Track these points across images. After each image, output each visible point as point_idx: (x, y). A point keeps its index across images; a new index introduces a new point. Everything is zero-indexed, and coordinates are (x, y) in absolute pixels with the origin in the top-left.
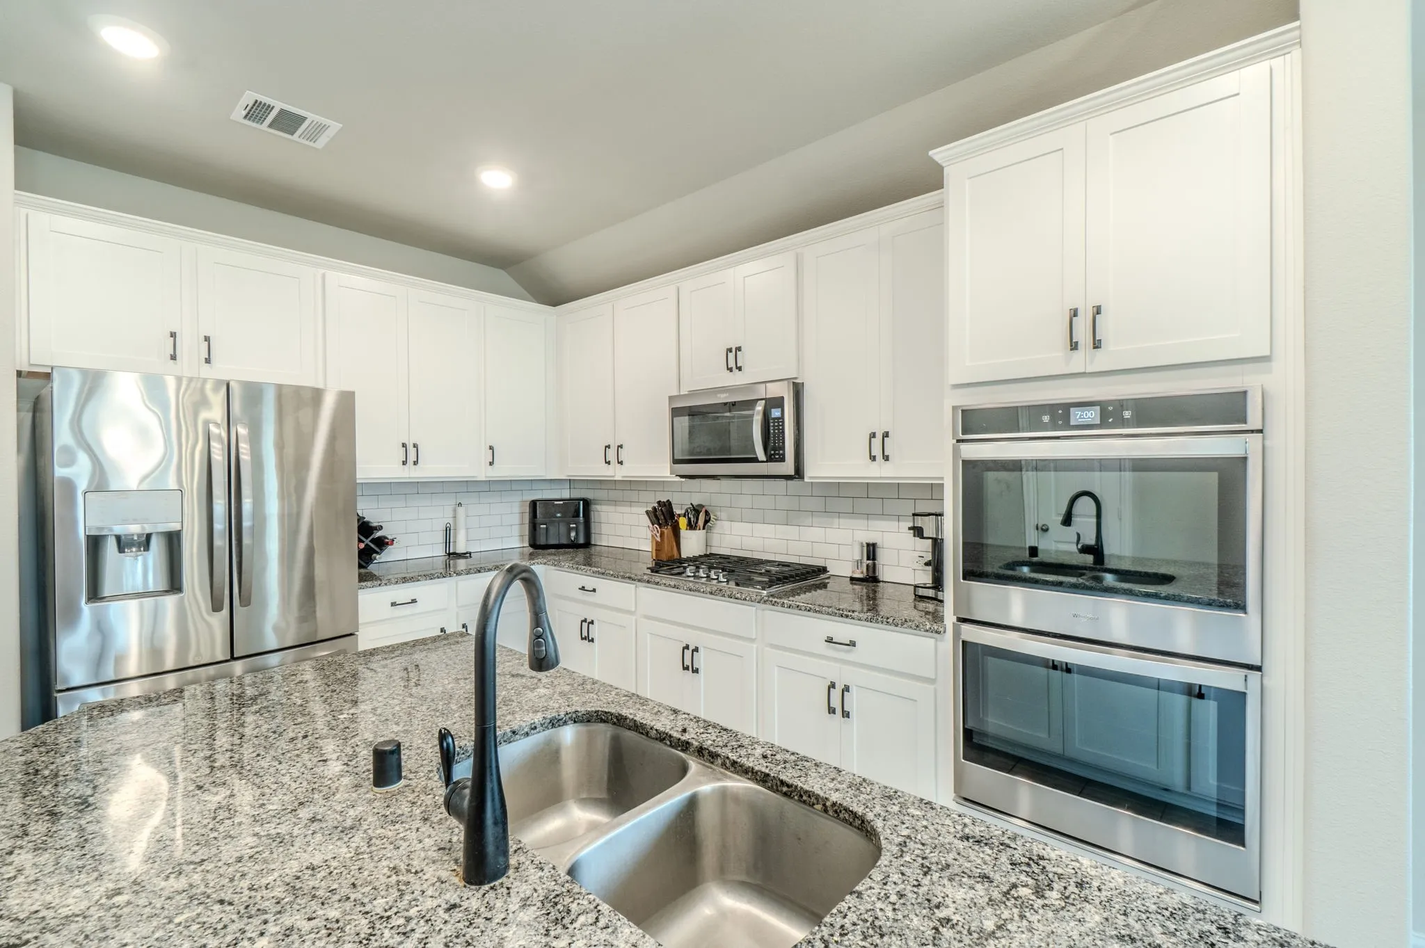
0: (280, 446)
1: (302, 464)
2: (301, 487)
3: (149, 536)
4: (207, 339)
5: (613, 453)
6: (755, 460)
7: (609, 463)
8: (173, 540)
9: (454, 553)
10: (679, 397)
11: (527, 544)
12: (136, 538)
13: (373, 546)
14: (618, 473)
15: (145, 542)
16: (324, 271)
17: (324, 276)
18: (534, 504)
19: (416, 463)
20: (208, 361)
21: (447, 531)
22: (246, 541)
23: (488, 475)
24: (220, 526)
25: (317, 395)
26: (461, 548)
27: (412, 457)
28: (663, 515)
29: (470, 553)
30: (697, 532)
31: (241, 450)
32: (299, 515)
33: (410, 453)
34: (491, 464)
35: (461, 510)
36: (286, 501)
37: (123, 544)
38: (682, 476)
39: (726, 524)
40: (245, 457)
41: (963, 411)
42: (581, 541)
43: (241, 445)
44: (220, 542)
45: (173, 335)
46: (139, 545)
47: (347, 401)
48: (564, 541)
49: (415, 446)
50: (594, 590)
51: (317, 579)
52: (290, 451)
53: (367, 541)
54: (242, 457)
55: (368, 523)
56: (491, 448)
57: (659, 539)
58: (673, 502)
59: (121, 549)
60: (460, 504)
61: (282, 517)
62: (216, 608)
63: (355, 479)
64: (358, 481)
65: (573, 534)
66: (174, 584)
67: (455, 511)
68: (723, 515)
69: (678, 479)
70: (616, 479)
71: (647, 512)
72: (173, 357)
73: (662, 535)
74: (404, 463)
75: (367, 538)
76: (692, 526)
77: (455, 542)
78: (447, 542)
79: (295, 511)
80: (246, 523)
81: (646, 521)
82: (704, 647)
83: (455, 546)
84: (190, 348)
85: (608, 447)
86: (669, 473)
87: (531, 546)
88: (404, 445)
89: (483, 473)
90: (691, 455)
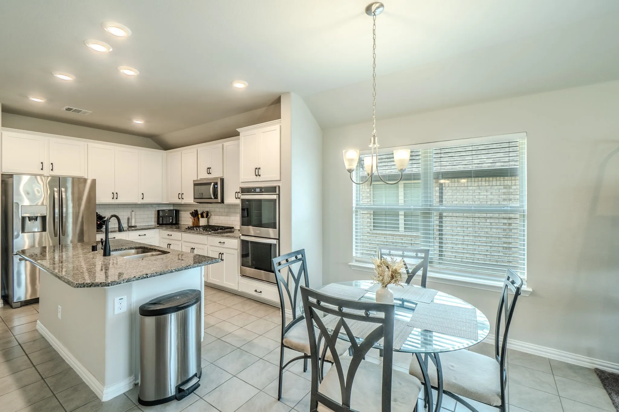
0: (73, 193)
1: (80, 199)
2: (79, 205)
3: (37, 217)
4: (52, 164)
5: (181, 196)
6: (211, 198)
7: (180, 199)
8: (44, 218)
9: (131, 226)
10: (197, 180)
11: (156, 224)
12: (34, 217)
13: (102, 223)
14: (183, 202)
15: (36, 219)
16: (87, 143)
17: (88, 144)
18: (158, 211)
19: (117, 198)
20: (52, 170)
21: (128, 219)
22: (64, 220)
23: (142, 202)
24: (57, 215)
25: (85, 180)
26: (133, 224)
27: (115, 197)
28: (195, 214)
29: (136, 226)
30: (204, 218)
31: (63, 195)
32: (79, 213)
33: (115, 195)
34: (143, 199)
35: (133, 213)
36: (75, 209)
37: (30, 219)
38: (198, 203)
39: (213, 216)
40: (64, 196)
41: (241, 188)
42: (174, 222)
43: (63, 193)
44: (57, 220)
45: (42, 163)
46: (34, 219)
47: (94, 182)
48: (168, 223)
49: (117, 193)
50: (171, 235)
51: (84, 230)
52: (76, 195)
53: (101, 222)
54: (63, 196)
55: (101, 216)
56: (143, 194)
57: (193, 221)
58: (198, 210)
59: (30, 220)
60: (133, 211)
61: (73, 213)
62: (56, 236)
63: (96, 203)
64: (97, 204)
65: (171, 220)
66: (44, 229)
67: (131, 213)
68: (213, 214)
69: (197, 203)
70: (182, 203)
71: (190, 213)
72: (42, 169)
73: (194, 220)
74: (113, 198)
75: (101, 221)
76: (202, 217)
77: (131, 223)
78: (128, 223)
79: (78, 211)
80: (64, 215)
81: (190, 216)
82: (197, 248)
83: (131, 224)
84: (47, 166)
85: (180, 194)
86: (193, 201)
87: (158, 224)
88: (113, 193)
89: (140, 201)
90: (199, 197)
